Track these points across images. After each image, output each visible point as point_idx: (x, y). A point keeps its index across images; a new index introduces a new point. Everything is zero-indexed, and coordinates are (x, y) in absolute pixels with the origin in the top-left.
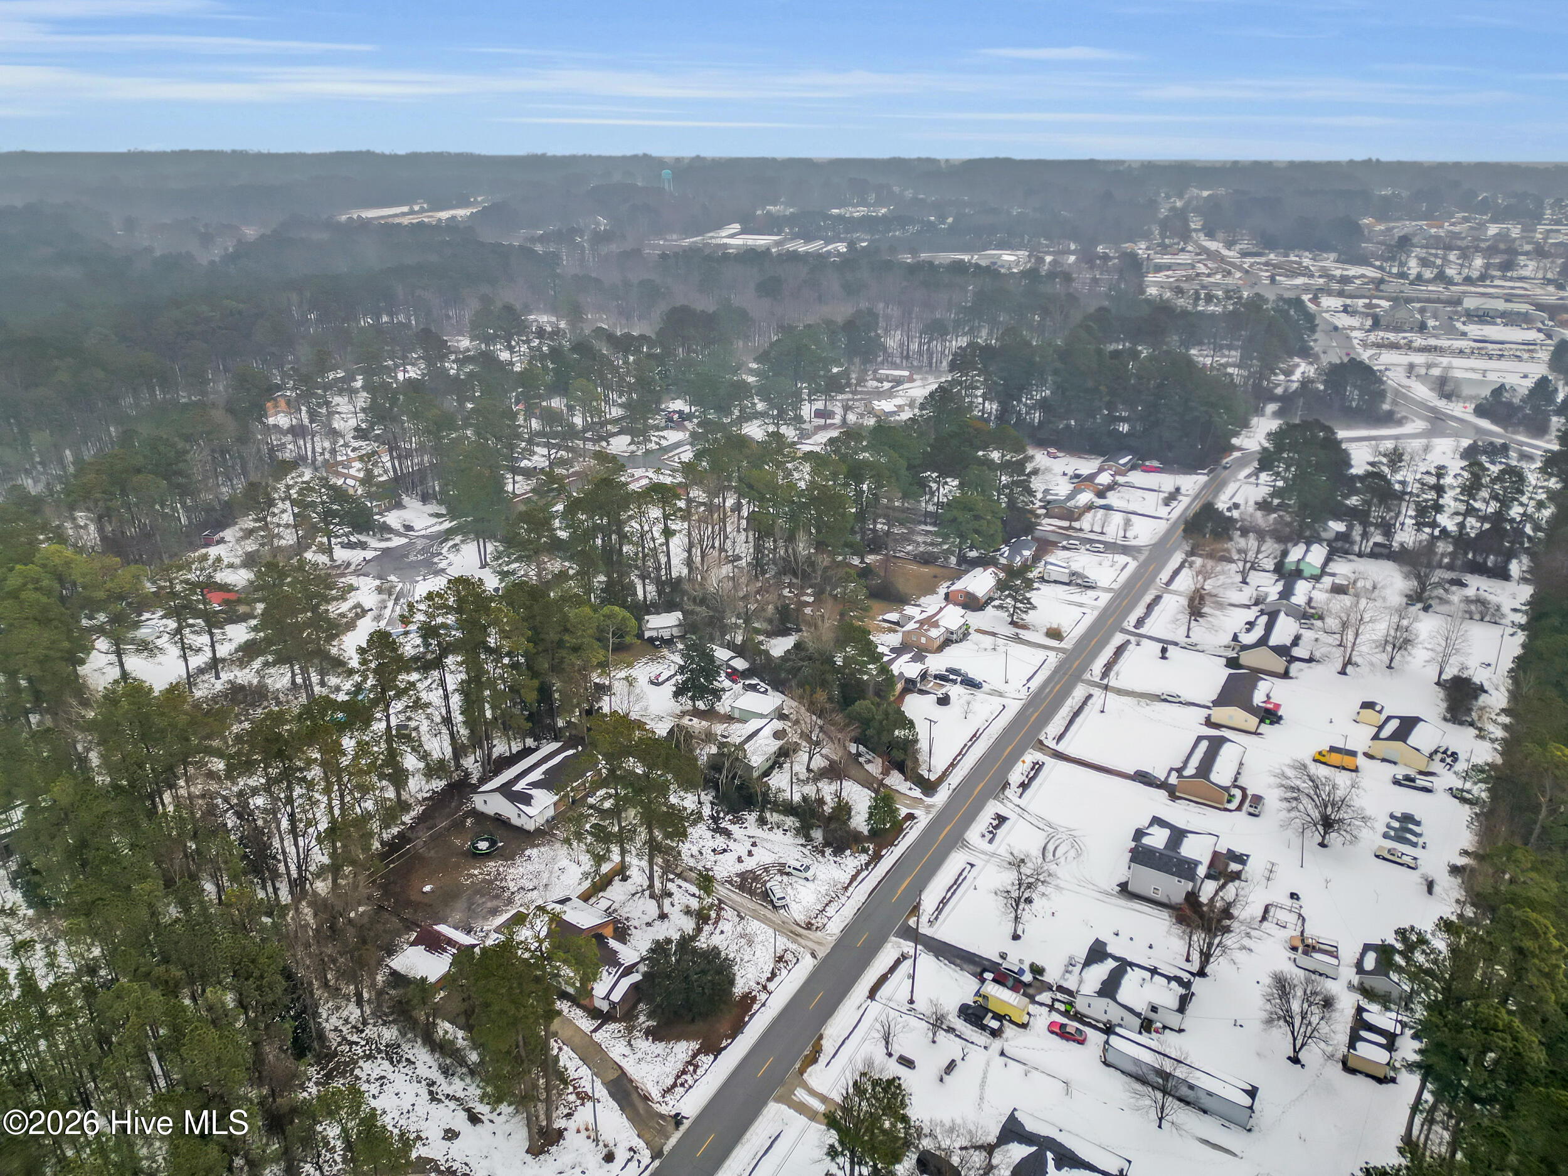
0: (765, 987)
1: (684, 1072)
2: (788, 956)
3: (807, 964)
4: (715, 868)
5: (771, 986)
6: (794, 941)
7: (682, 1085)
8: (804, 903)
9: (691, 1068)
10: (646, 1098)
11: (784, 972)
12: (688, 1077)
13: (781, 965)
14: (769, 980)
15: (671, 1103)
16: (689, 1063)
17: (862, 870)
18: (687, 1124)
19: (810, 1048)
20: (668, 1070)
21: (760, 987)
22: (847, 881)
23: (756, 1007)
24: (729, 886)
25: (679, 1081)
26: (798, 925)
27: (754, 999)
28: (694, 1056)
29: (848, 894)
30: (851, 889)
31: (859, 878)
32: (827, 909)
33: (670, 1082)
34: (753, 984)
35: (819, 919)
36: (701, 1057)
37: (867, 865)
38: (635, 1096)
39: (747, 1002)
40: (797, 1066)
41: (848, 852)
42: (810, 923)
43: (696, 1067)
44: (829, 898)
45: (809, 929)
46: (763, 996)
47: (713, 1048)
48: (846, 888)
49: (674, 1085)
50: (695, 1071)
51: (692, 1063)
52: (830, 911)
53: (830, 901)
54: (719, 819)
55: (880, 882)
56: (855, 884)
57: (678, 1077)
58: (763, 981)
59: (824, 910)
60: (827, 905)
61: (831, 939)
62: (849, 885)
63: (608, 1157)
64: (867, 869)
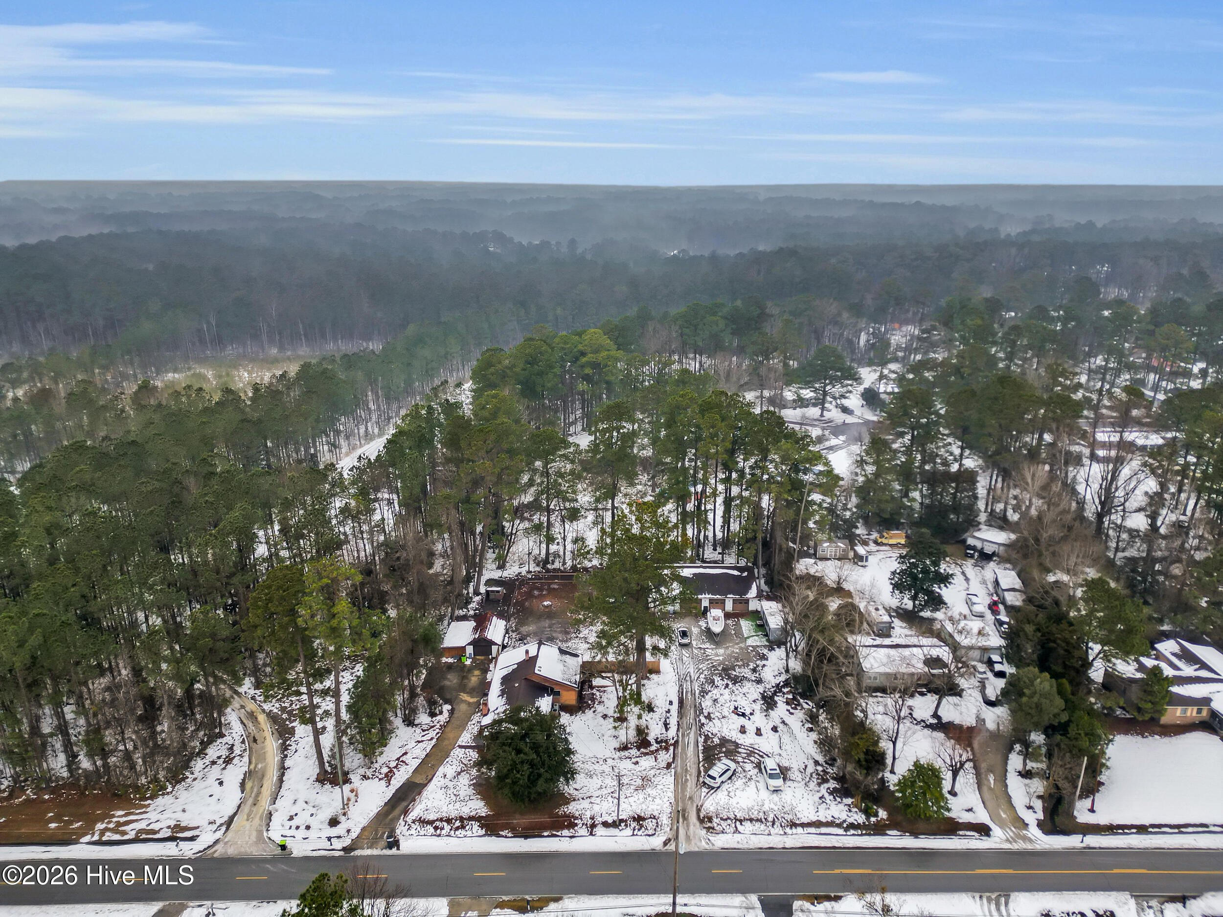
0: (593, 826)
1: (449, 821)
2: (650, 824)
3: (656, 843)
4: (716, 721)
5: (600, 830)
6: (673, 818)
7: (436, 828)
8: (733, 802)
9: (458, 824)
10: (406, 812)
11: (629, 831)
12: (447, 828)
13: (634, 824)
14: (605, 824)
15: (413, 831)
16: (461, 819)
17: (839, 826)
18: (394, 851)
19: (535, 897)
20: (445, 809)
21: (590, 822)
22: (805, 820)
23: (565, 832)
24: (701, 740)
25: (438, 823)
26: (699, 811)
27: (572, 825)
28: (471, 818)
29: (788, 830)
30: (800, 830)
31: (824, 830)
32: (747, 824)
33: (432, 817)
34: (588, 814)
35: (723, 823)
36: (476, 825)
37: (852, 826)
38: (404, 804)
39: (569, 822)
40: (505, 898)
41: (849, 801)
42: (710, 819)
43: (463, 827)
44: (761, 815)
45: (701, 821)
46: (583, 831)
47: (491, 827)
48: (793, 825)
49: (430, 823)
50: (457, 829)
51: (463, 822)
52: (748, 827)
53: (759, 820)
54: (781, 691)
55: (834, 848)
56: (812, 830)
57: (441, 820)
58: (599, 820)
59: (741, 821)
60: (751, 820)
61: (704, 845)
62: (803, 825)
63: (334, 822)
64: (846, 829)
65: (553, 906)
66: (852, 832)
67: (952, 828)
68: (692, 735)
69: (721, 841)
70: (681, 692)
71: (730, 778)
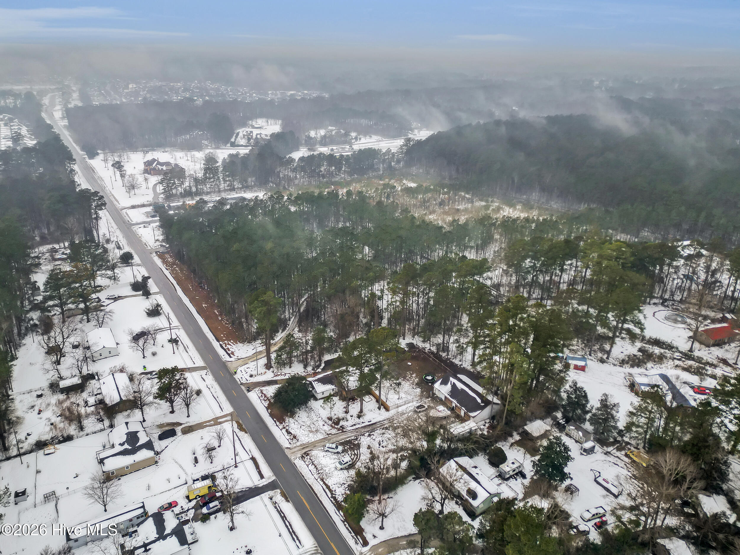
0: (284, 428)
1: (265, 396)
2: (295, 440)
3: (286, 446)
4: (368, 438)
5: (284, 431)
6: (301, 445)
7: (261, 396)
8: (322, 458)
10: (264, 386)
11: (288, 437)
13: (292, 437)
15: (257, 392)
17: (332, 494)
19: (245, 428)
21: (285, 426)
22: (327, 482)
23: (278, 423)
24: (353, 438)
26: (311, 450)
27: (281, 423)
28: (268, 399)
29: (319, 480)
30: (322, 483)
31: (327, 490)
32: (313, 466)
33: (264, 392)
34: (288, 424)
35: (309, 460)
36: (267, 403)
37: (335, 498)
38: (266, 384)
40: (241, 422)
41: (349, 493)
42: (308, 455)
43: (265, 401)
44: (319, 469)
45: (305, 453)
46: (281, 427)
47: (269, 406)
48: (322, 480)
49: (262, 393)
52: (312, 467)
53: (317, 469)
55: (316, 495)
56: (325, 487)
57: (264, 394)
58: (287, 428)
59: (313, 464)
60: (315, 467)
61: (292, 458)
62: (324, 483)
63: (251, 376)
64: (332, 497)
65: (244, 433)
66: (332, 500)
67: (358, 532)
68: (353, 434)
69: (298, 462)
70: (376, 423)
71: (335, 453)
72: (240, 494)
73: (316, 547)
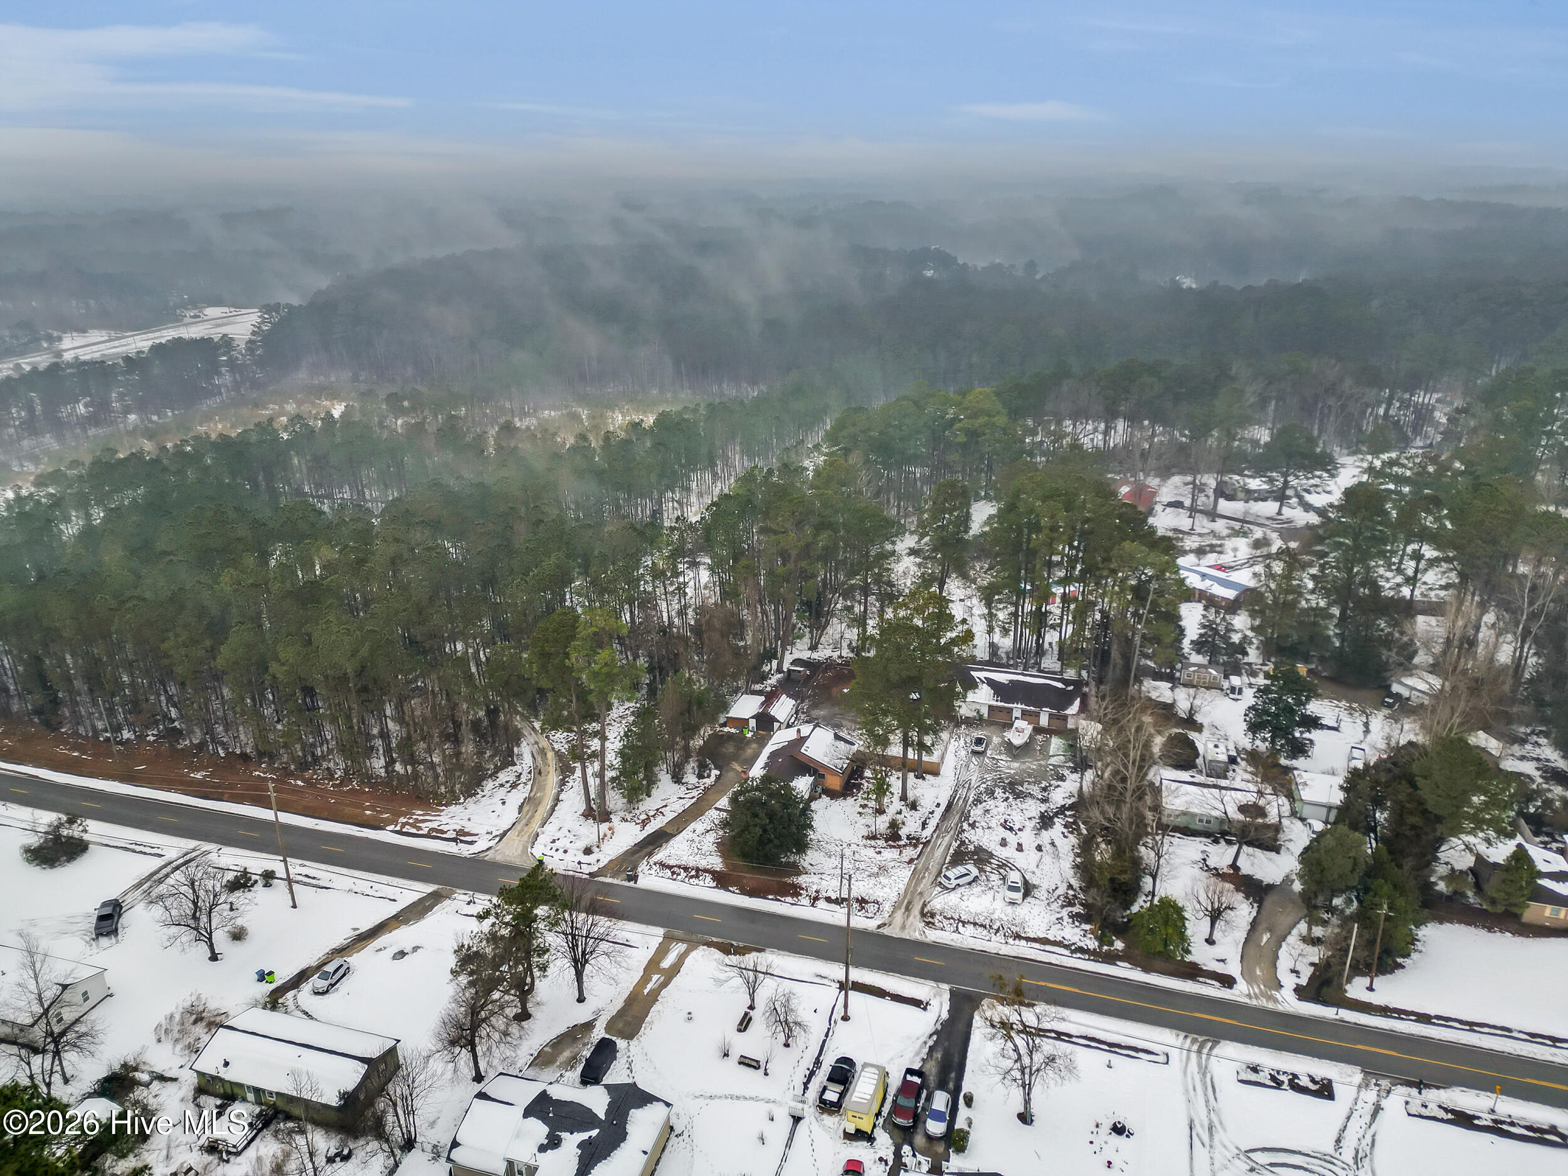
0: (816, 899)
1: (686, 869)
2: (872, 908)
3: (871, 925)
4: (979, 831)
5: (821, 904)
6: (896, 907)
7: (673, 873)
8: (963, 905)
9: (693, 873)
10: (650, 854)
11: (848, 910)
12: (683, 874)
13: (856, 905)
14: (828, 900)
15: (652, 872)
16: (698, 870)
17: (1066, 947)
18: (632, 884)
19: (741, 944)
20: (685, 858)
21: (814, 894)
22: (1032, 935)
23: (789, 899)
24: (955, 845)
25: (676, 869)
26: (925, 905)
27: (797, 894)
28: (706, 871)
29: (1010, 941)
30: (1023, 942)
31: (1048, 948)
32: (970, 927)
33: (672, 863)
34: (815, 888)
35: (945, 921)
36: (709, 877)
37: (1081, 950)
38: (651, 848)
39: (795, 891)
40: (714, 939)
41: (1088, 927)
42: (933, 915)
43: (697, 877)
44: (987, 922)
45: (923, 915)
46: (805, 901)
47: (722, 880)
48: (1017, 936)
49: (670, 867)
50: (692, 877)
51: (699, 872)
52: (969, 929)
53: (983, 926)
54: (1063, 813)
55: (1050, 964)
56: (1037, 945)
57: (679, 867)
58: (823, 894)
59: (964, 923)
60: (975, 924)
61: (917, 936)
62: (1028, 939)
63: (588, 851)
64: (1073, 952)
65: (756, 953)
66: (1079, 955)
67: (1193, 972)
68: (947, 839)
69: (933, 936)
70: (953, 797)
71: (970, 883)
72: (938, 1055)
73: (1186, 1037)
